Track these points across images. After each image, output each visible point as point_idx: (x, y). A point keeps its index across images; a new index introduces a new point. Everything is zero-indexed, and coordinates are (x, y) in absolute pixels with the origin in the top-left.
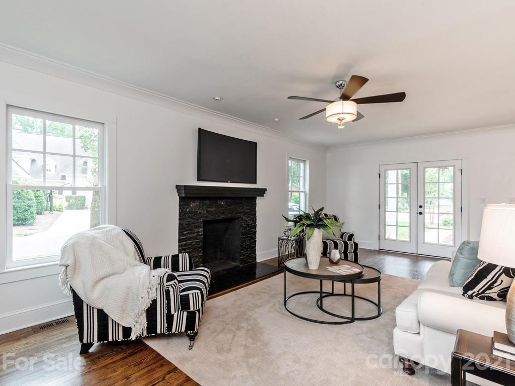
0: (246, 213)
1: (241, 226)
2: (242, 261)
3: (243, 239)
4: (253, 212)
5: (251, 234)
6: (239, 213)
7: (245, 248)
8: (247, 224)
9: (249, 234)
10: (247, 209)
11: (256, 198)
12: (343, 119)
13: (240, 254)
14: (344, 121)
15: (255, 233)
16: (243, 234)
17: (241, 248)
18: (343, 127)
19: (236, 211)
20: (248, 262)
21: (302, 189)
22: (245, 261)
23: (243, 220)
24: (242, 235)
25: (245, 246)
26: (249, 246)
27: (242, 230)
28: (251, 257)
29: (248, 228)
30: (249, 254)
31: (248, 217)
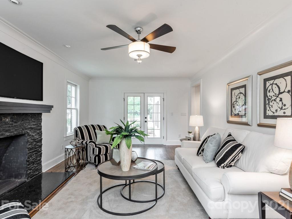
0: (32, 128)
1: (28, 142)
2: (28, 176)
3: (30, 154)
4: (39, 128)
5: (37, 148)
6: (26, 129)
7: (32, 162)
8: (33, 139)
9: (36, 148)
10: (34, 125)
11: (41, 114)
12: (141, 55)
13: (27, 169)
14: (142, 57)
15: (41, 146)
16: (30, 149)
17: (28, 163)
18: (141, 62)
19: (22, 127)
20: (34, 175)
21: (73, 107)
22: (32, 175)
23: (30, 136)
24: (28, 151)
25: (31, 160)
26: (36, 159)
27: (29, 145)
28: (37, 170)
29: (34, 143)
30: (36, 167)
31: (35, 132)
